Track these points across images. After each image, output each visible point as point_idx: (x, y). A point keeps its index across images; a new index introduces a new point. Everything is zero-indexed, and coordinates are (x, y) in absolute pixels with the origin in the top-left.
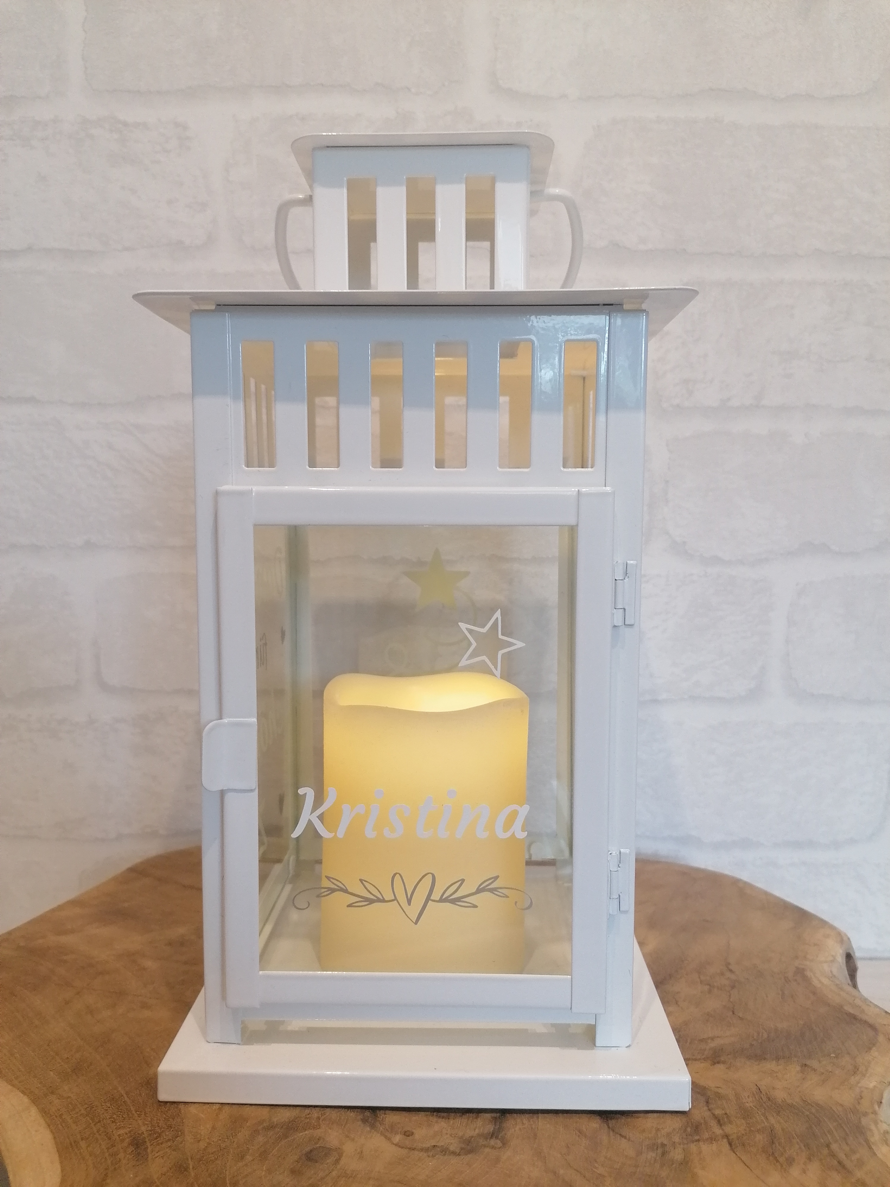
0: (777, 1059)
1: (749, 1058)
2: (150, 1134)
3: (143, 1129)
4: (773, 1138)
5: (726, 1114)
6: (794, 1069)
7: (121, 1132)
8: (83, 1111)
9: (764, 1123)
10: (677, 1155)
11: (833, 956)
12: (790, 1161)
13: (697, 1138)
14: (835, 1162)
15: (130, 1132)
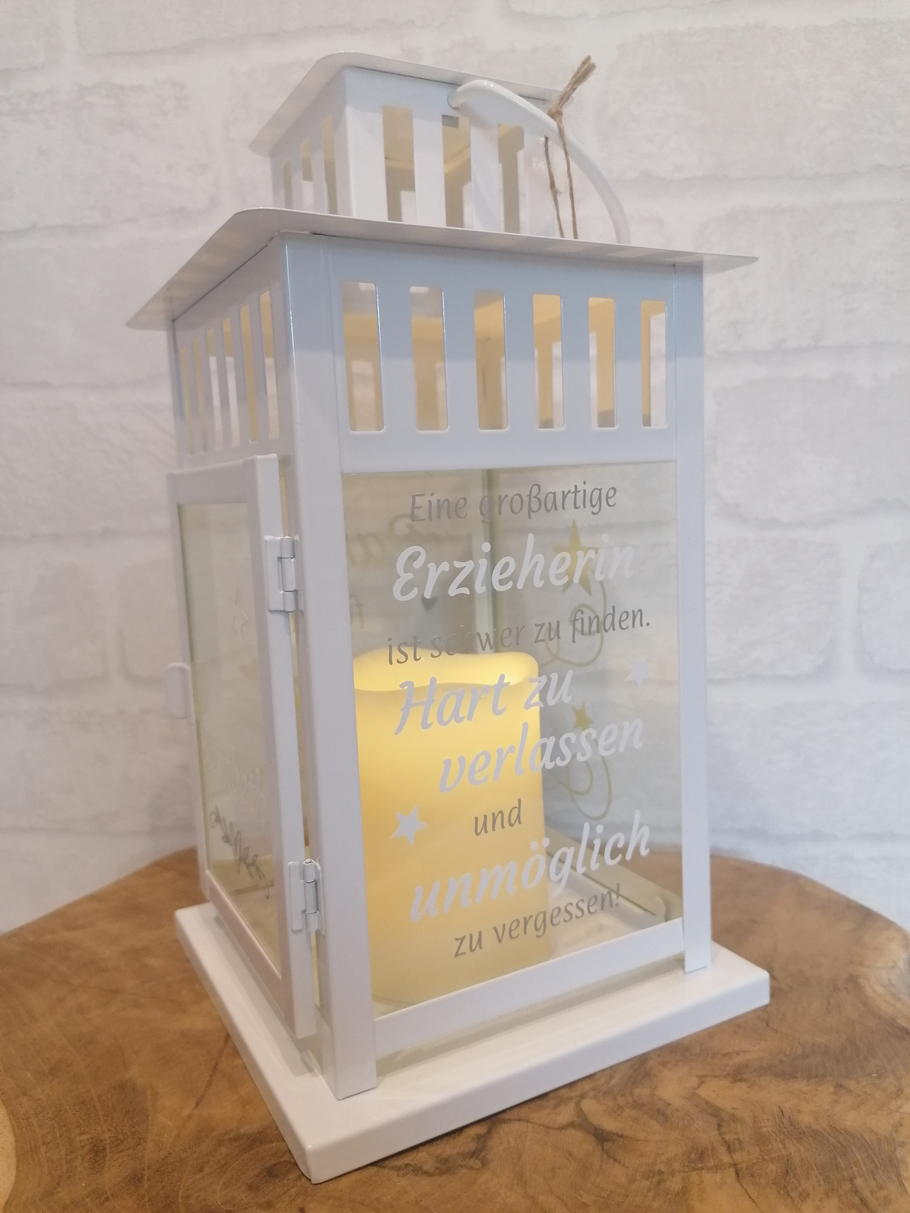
0: (809, 1077)
1: (777, 1075)
2: (112, 1142)
3: (107, 1135)
4: (788, 1170)
5: (738, 1139)
6: (827, 1089)
7: (84, 1137)
8: (51, 1115)
9: (781, 1151)
10: (674, 1184)
11: (894, 962)
12: (804, 1196)
13: (700, 1165)
14: (856, 1200)
15: (92, 1138)
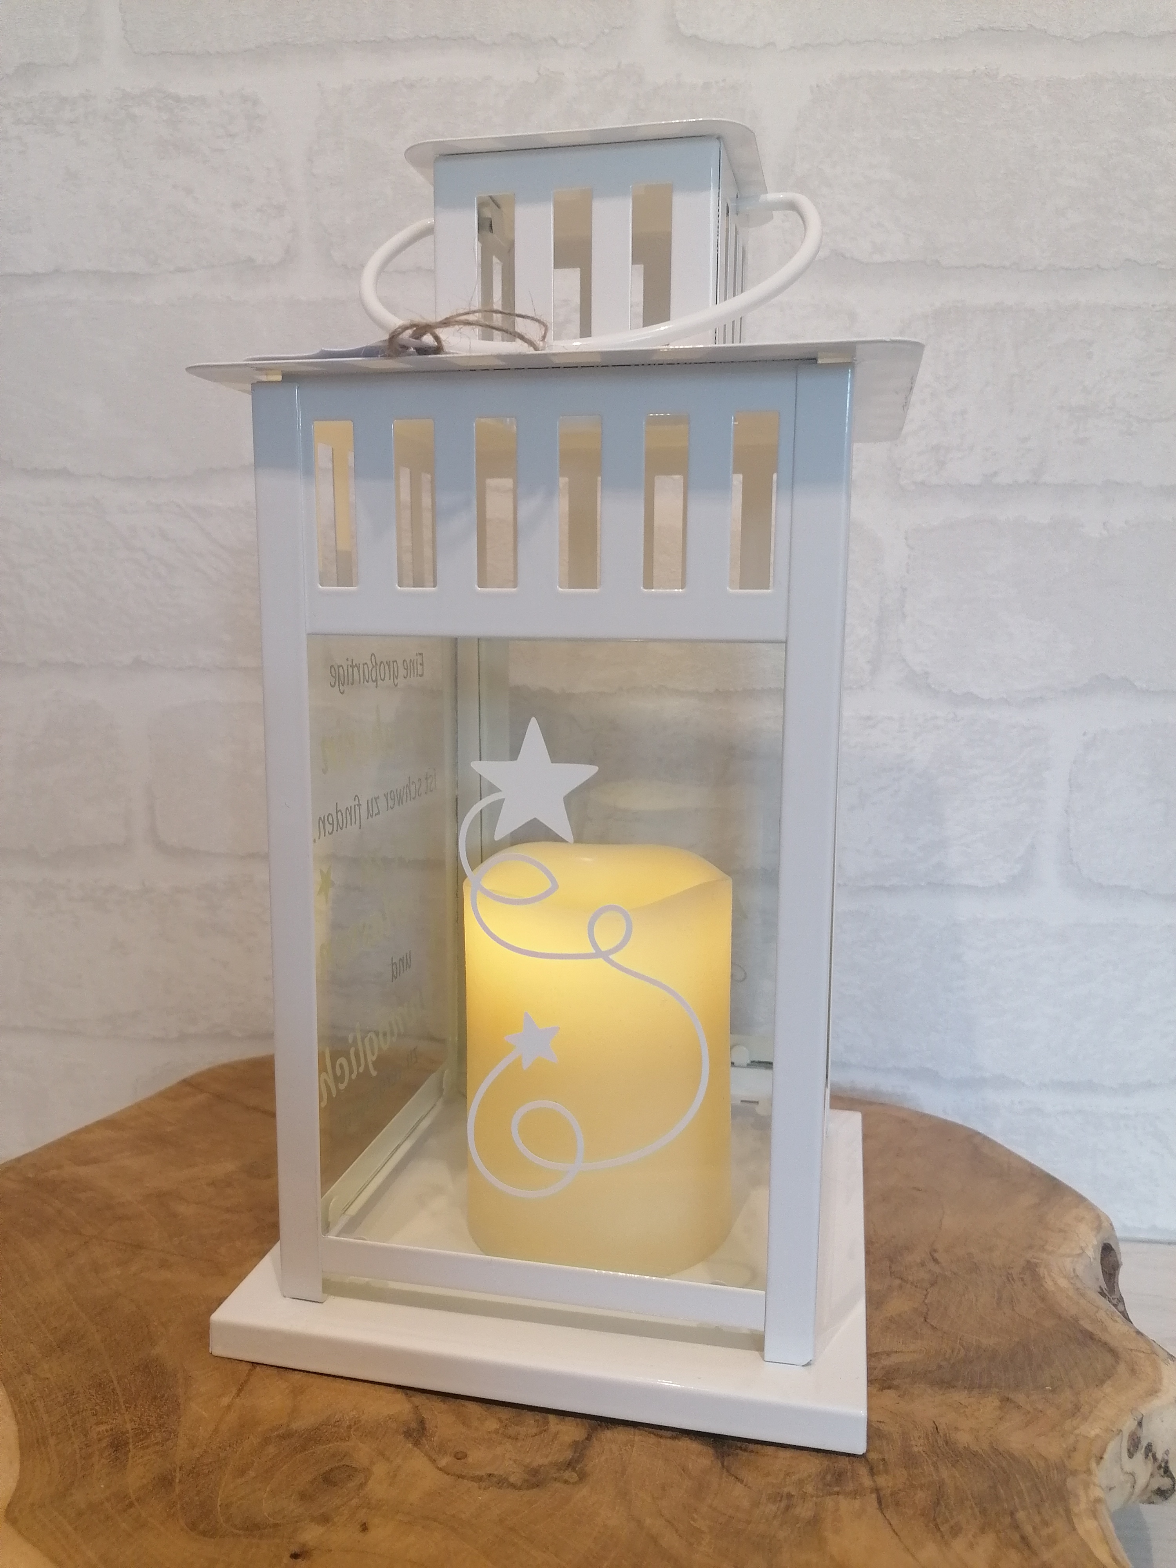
0: (970, 1388)
2: (136, 1435)
3: (129, 1426)
4: (939, 1497)
5: (884, 1460)
6: (991, 1403)
7: (103, 1428)
8: (60, 1399)
9: (932, 1475)
10: (804, 1511)
11: (1081, 1248)
12: (956, 1531)
13: (836, 1489)
14: (1016, 1537)
15: (112, 1430)
